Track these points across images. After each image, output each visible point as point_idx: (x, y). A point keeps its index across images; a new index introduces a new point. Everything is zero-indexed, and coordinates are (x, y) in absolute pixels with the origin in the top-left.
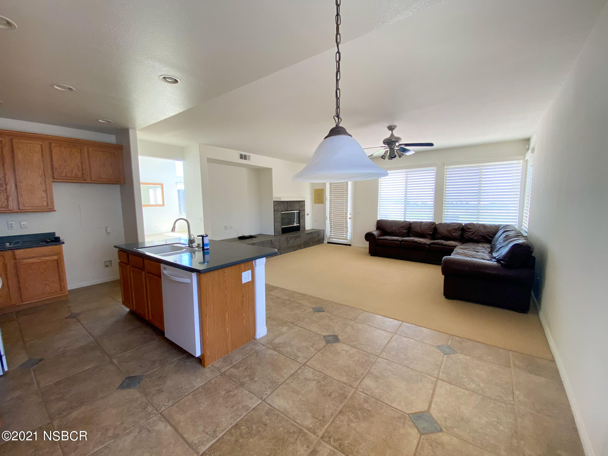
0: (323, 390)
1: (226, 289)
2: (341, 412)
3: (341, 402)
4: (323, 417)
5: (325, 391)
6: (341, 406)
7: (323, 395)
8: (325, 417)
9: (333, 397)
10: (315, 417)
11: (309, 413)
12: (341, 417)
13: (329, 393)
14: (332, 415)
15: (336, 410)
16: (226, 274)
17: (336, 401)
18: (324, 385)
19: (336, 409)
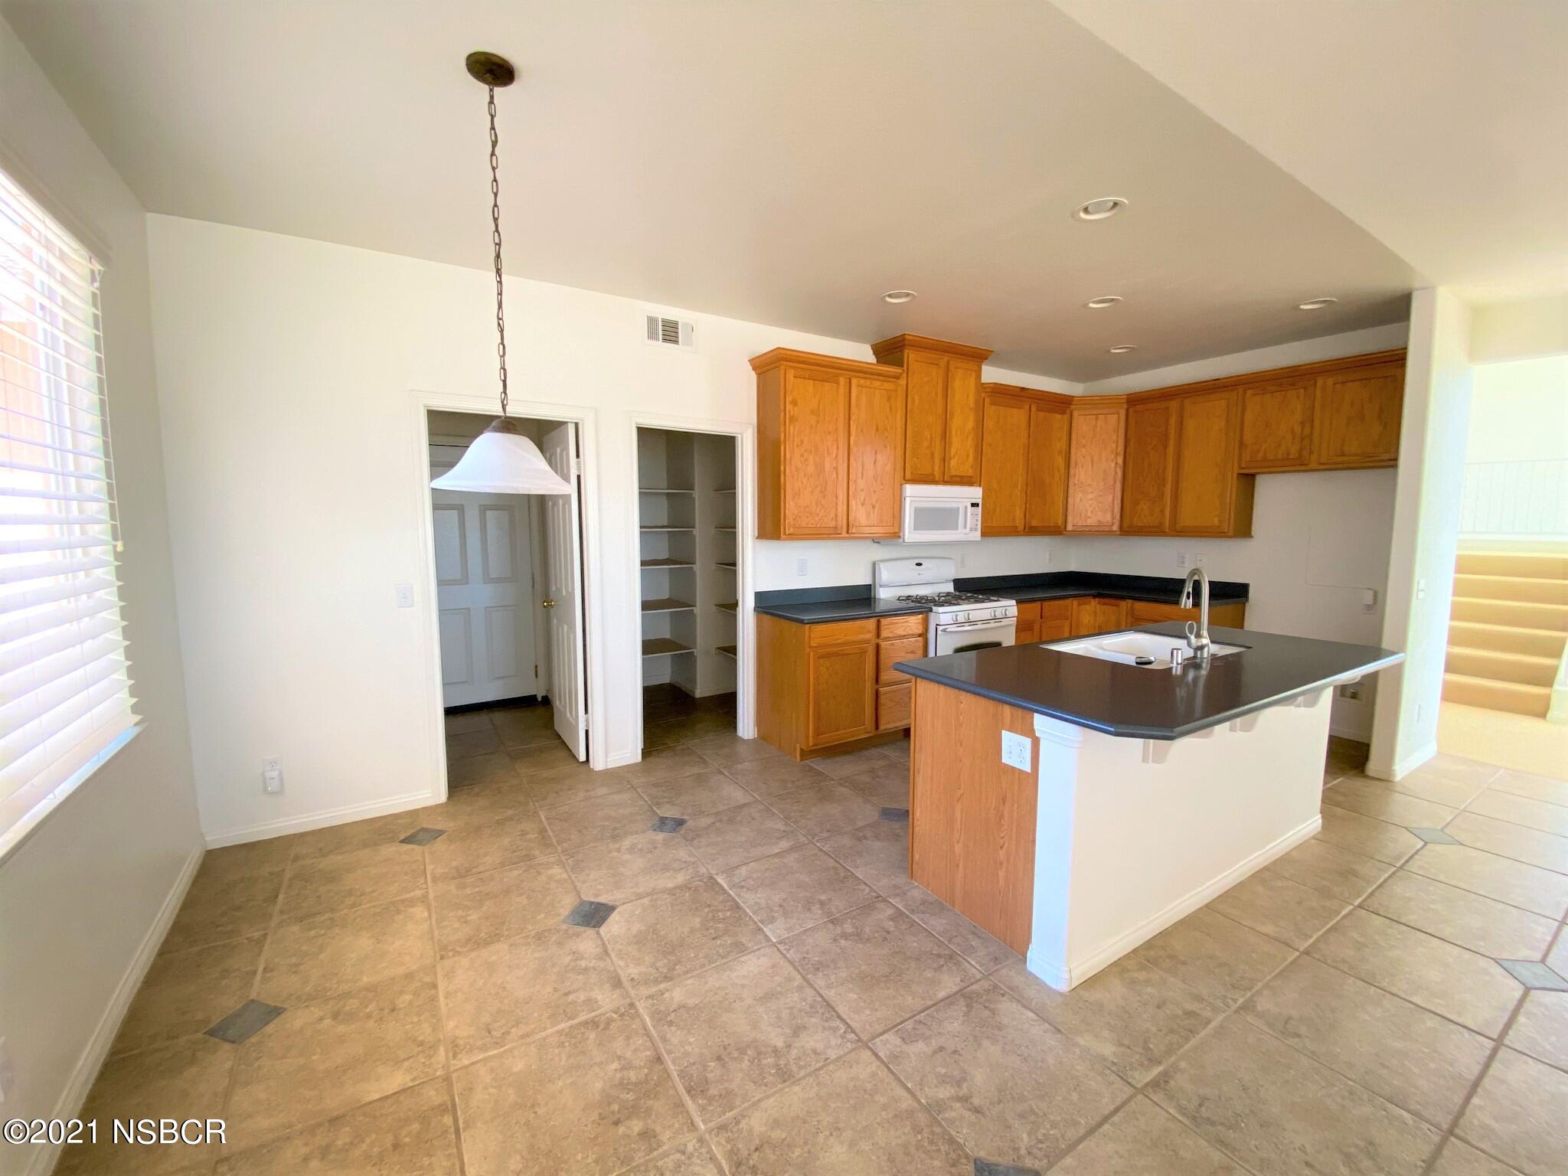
0: (742, 1051)
1: (961, 745)
2: (659, 1059)
3: (682, 1074)
4: (671, 1023)
5: (736, 1054)
6: (672, 1067)
7: (729, 1045)
8: (668, 1025)
9: (710, 1064)
10: (681, 1009)
11: (697, 1002)
12: (648, 1053)
13: (727, 1059)
14: (664, 1039)
15: (669, 1052)
16: (962, 705)
17: (694, 1063)
18: (759, 1060)
19: (673, 1055)
